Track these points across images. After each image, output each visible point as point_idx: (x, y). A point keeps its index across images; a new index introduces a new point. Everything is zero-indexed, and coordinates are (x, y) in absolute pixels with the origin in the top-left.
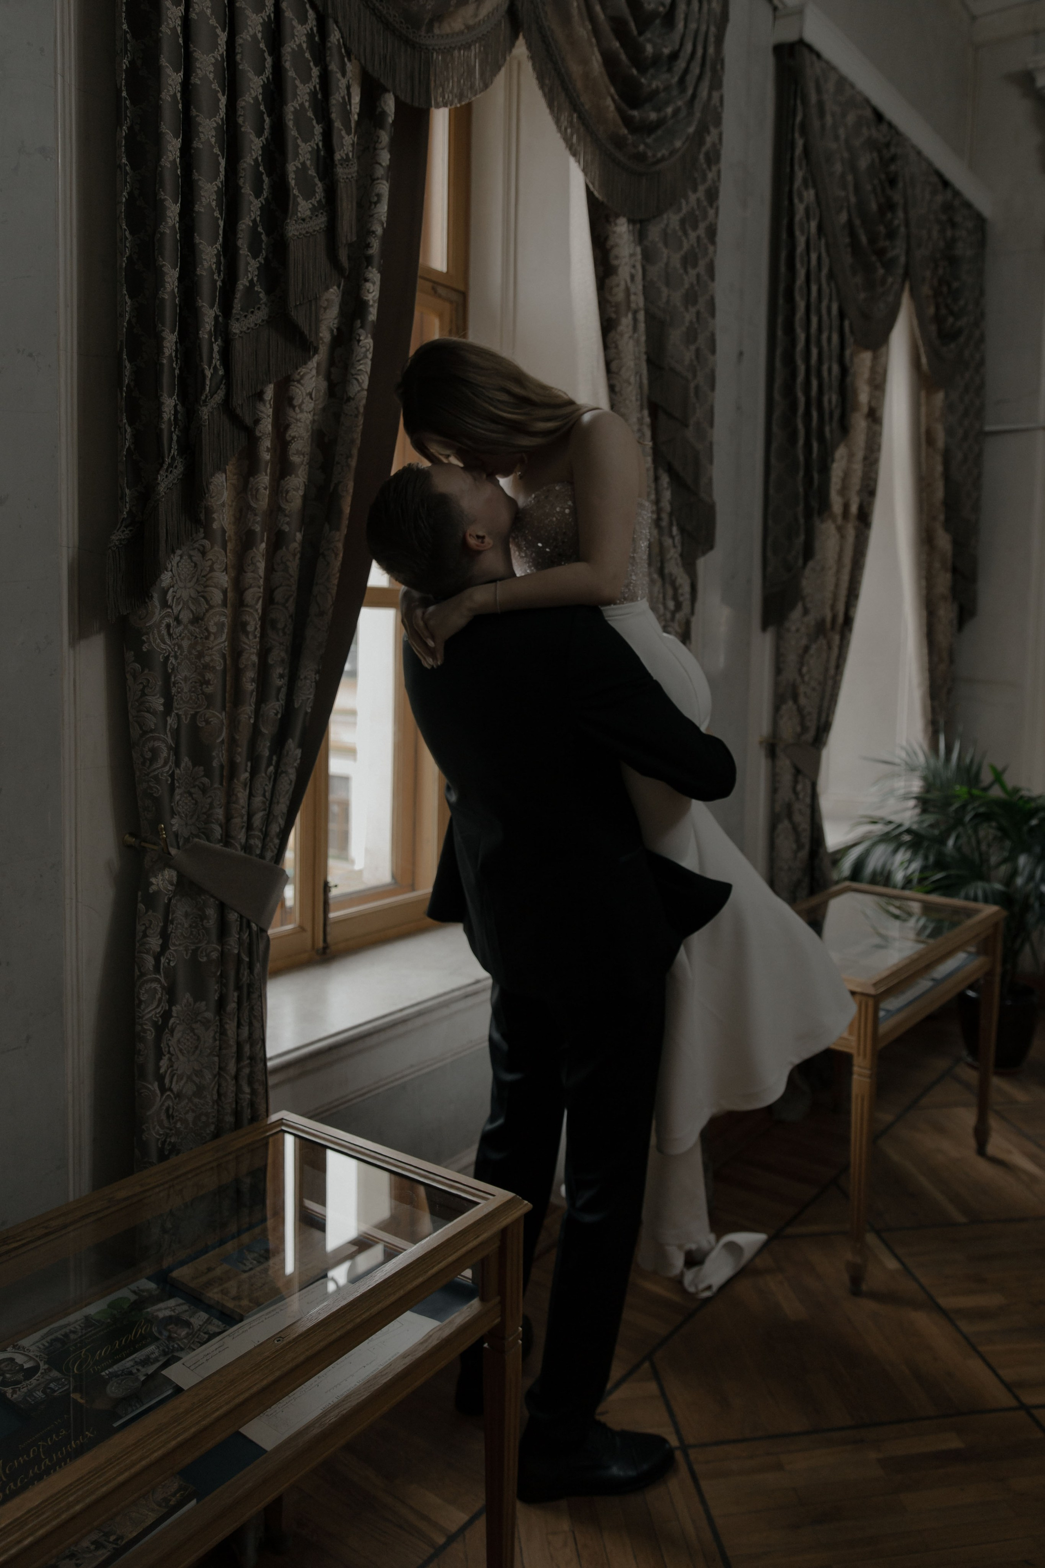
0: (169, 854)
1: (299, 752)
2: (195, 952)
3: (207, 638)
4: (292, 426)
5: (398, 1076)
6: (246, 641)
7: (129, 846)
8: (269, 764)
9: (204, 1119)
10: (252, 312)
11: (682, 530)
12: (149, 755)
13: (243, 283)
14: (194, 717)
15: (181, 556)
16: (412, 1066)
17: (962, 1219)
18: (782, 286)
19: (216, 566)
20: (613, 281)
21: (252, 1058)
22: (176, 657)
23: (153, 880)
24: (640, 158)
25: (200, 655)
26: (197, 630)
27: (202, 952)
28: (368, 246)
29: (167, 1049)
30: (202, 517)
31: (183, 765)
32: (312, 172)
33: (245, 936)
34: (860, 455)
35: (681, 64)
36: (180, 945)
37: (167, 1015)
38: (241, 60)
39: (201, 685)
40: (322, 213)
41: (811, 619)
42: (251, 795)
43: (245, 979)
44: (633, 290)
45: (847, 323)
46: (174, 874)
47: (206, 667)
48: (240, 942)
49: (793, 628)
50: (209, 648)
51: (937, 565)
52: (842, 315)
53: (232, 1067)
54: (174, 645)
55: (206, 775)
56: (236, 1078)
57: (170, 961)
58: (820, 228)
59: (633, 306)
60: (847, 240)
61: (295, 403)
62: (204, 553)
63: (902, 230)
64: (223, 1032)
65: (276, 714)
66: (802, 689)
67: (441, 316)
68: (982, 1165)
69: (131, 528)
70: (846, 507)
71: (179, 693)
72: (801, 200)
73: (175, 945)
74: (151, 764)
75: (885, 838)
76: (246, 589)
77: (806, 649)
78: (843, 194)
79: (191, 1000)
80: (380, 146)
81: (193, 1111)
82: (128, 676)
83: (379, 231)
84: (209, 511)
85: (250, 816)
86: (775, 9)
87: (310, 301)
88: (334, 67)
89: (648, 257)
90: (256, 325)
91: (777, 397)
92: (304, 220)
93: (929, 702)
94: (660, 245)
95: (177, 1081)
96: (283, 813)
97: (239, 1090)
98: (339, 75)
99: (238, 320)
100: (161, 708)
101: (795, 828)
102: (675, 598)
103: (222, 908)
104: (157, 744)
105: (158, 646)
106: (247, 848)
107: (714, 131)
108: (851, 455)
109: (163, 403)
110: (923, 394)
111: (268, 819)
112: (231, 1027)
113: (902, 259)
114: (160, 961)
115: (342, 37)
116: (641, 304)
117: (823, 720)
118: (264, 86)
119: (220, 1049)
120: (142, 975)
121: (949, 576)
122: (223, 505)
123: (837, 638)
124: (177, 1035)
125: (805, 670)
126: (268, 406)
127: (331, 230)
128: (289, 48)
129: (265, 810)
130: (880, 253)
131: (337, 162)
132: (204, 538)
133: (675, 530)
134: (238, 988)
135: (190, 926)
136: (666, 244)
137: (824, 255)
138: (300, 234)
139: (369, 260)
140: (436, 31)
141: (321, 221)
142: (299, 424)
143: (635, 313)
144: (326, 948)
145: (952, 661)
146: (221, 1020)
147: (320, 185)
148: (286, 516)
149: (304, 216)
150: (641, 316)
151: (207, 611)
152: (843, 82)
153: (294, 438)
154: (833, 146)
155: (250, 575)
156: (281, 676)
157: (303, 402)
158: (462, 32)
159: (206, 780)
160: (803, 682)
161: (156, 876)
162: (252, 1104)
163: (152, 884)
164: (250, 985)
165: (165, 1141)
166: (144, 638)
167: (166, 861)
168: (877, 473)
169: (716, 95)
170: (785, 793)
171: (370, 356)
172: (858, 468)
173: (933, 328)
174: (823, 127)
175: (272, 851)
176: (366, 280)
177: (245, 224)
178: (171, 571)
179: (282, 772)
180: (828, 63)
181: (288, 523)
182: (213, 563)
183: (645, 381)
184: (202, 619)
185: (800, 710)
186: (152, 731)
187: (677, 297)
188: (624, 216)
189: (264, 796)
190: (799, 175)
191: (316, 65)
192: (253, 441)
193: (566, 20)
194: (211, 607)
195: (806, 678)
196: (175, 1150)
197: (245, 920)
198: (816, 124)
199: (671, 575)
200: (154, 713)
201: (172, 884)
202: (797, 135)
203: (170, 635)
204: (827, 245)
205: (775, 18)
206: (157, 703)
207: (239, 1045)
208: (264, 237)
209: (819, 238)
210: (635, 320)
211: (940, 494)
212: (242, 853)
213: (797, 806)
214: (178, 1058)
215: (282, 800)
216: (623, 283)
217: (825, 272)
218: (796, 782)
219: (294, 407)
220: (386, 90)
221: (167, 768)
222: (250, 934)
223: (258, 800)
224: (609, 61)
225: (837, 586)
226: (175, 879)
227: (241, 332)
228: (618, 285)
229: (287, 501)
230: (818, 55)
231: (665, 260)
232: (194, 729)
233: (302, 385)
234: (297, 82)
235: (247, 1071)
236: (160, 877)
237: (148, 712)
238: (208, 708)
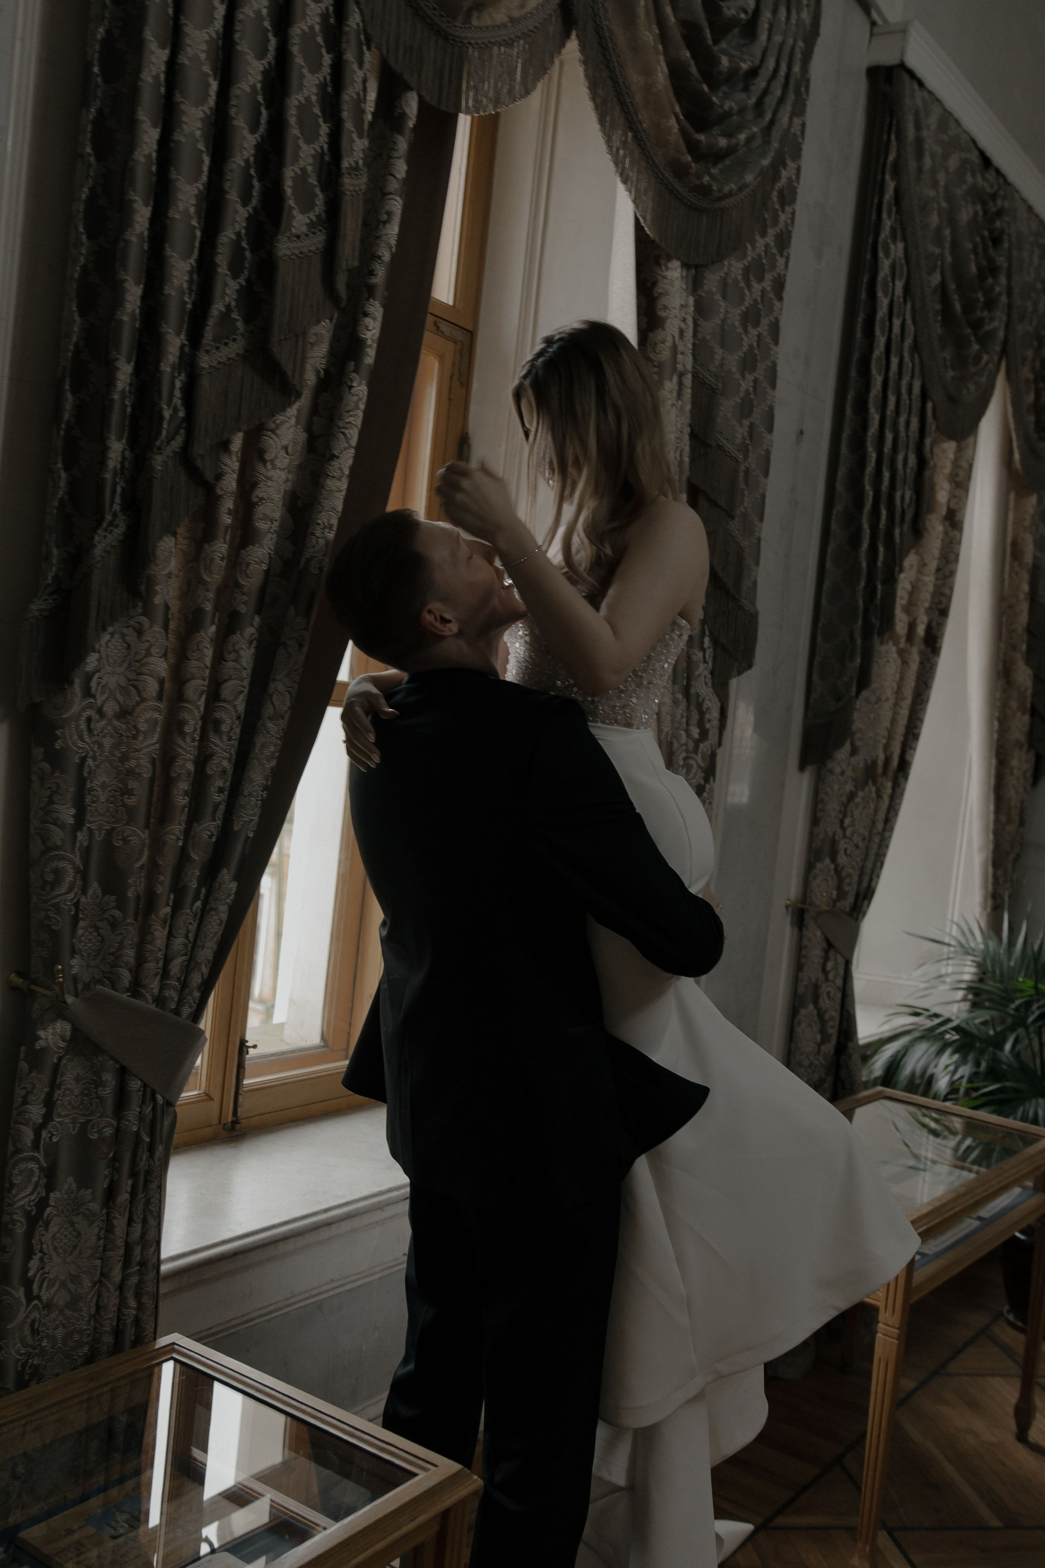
0: (65, 1002)
1: (234, 886)
2: (84, 1126)
3: (135, 737)
4: (261, 485)
5: (314, 1292)
6: (182, 744)
7: (14, 988)
8: (196, 898)
9: (76, 1337)
10: (226, 344)
11: (715, 642)
12: (50, 878)
13: (217, 308)
14: (110, 833)
15: (112, 634)
16: (332, 1281)
17: (996, 1523)
18: (856, 356)
19: (154, 650)
20: (659, 335)
21: (142, 1264)
22: (94, 758)
23: (41, 1033)
24: (704, 191)
25: (124, 758)
26: (123, 726)
27: (92, 1128)
28: (372, 273)
29: (39, 1247)
30: (143, 588)
31: (90, 892)
32: (313, 180)
33: (148, 1110)
34: (933, 565)
35: (760, 83)
36: (66, 1116)
37: (42, 1204)
38: (240, 39)
39: (122, 795)
40: (320, 231)
41: (859, 760)
42: (170, 935)
43: (143, 1164)
44: (680, 348)
45: (929, 405)
46: (68, 1027)
47: (130, 772)
48: (141, 1118)
49: (838, 770)
50: (138, 751)
51: (1014, 704)
52: (924, 396)
53: (116, 1274)
54: (94, 743)
55: (117, 907)
56: (121, 1287)
57: (52, 1135)
58: (907, 290)
59: (680, 367)
60: (938, 307)
61: (268, 457)
62: (140, 633)
63: (1004, 299)
64: (109, 1229)
65: (210, 837)
66: (842, 845)
67: (441, 358)
68: (1022, 1453)
69: (55, 597)
70: (912, 626)
71: (94, 802)
72: (887, 254)
73: (60, 1116)
74: (52, 889)
75: (928, 1035)
76: (188, 680)
77: (852, 796)
78: (937, 251)
79: (74, 1186)
80: (396, 155)
81: (64, 1326)
82: (34, 778)
83: (387, 256)
84: (151, 582)
85: (167, 961)
86: (873, 24)
87: (297, 336)
88: (349, 56)
89: (702, 310)
90: (229, 359)
91: (839, 487)
92: (298, 237)
93: (990, 870)
94: (718, 297)
95: (48, 1288)
96: (209, 961)
97: (123, 1303)
98: (355, 67)
99: (207, 351)
100: (71, 821)
101: (821, 1016)
102: (701, 724)
103: (123, 1073)
104: (62, 864)
105: (74, 743)
106: (160, 1001)
107: (791, 165)
108: (923, 564)
109: (109, 448)
110: (1012, 496)
111: (189, 968)
112: (120, 1223)
113: (1001, 334)
114: (40, 1135)
115: (363, 21)
116: (689, 367)
117: (865, 884)
118: (265, 73)
119: (104, 1250)
120: (18, 1151)
121: (1026, 718)
122: (169, 575)
123: (889, 785)
124: (53, 1229)
125: (847, 821)
126: (234, 458)
127: (330, 253)
128: (298, 29)
129: (186, 955)
130: (976, 325)
131: (344, 171)
132: (143, 614)
133: (707, 640)
134: (133, 1174)
135: (81, 1093)
136: (724, 298)
137: (909, 321)
138: (293, 254)
139: (371, 291)
140: (475, 22)
141: (319, 240)
142: (270, 483)
143: (681, 375)
144: (235, 1122)
145: (1022, 823)
146: (108, 1214)
147: (321, 196)
148: (243, 593)
149: (299, 232)
150: (688, 380)
151: (138, 704)
152: (947, 117)
153: (261, 499)
154: (932, 193)
155: (194, 663)
156: (221, 790)
157: (276, 457)
158: (505, 26)
159: (117, 913)
160: (845, 836)
161: (45, 1029)
162: (137, 1321)
163: (40, 1038)
164: (148, 1172)
165: (27, 1361)
166: (58, 732)
167: (60, 1011)
168: (951, 589)
169: (797, 121)
170: (812, 972)
171: (362, 406)
172: (929, 580)
173: (1032, 418)
174: (920, 170)
175: (191, 1007)
176: (366, 315)
177: (227, 236)
178: (99, 652)
179: (212, 909)
180: (930, 93)
181: (245, 603)
182: (151, 646)
183: (687, 460)
184: (130, 714)
185: (838, 871)
186: (57, 848)
187: (733, 361)
188: (678, 259)
189: (187, 937)
190: (887, 224)
191: (328, 52)
192: (212, 498)
193: (630, 21)
194: (143, 700)
195: (848, 832)
196: (38, 1375)
197: (149, 1090)
198: (912, 165)
199: (698, 695)
200: (62, 826)
201: (64, 1040)
202: (887, 177)
203: (90, 730)
204: (913, 309)
205: (872, 35)
206: (67, 813)
207: (128, 1247)
208: (248, 254)
209: (905, 302)
210: (680, 384)
211: (1023, 619)
212: (153, 1007)
213: (824, 988)
214: (51, 1258)
215: (208, 944)
216: (670, 339)
217: (908, 341)
218: (826, 959)
219: (264, 462)
220: (409, 88)
221: (70, 896)
222: (154, 1109)
223: (179, 942)
224: (676, 72)
225: (893, 722)
226: (68, 1034)
227: (210, 366)
228: (664, 341)
229: (247, 576)
230: (921, 84)
231: (722, 316)
232: (109, 847)
233: (277, 436)
234: (305, 71)
235: (134, 1280)
236: (50, 1030)
237: (55, 824)
238: (128, 824)
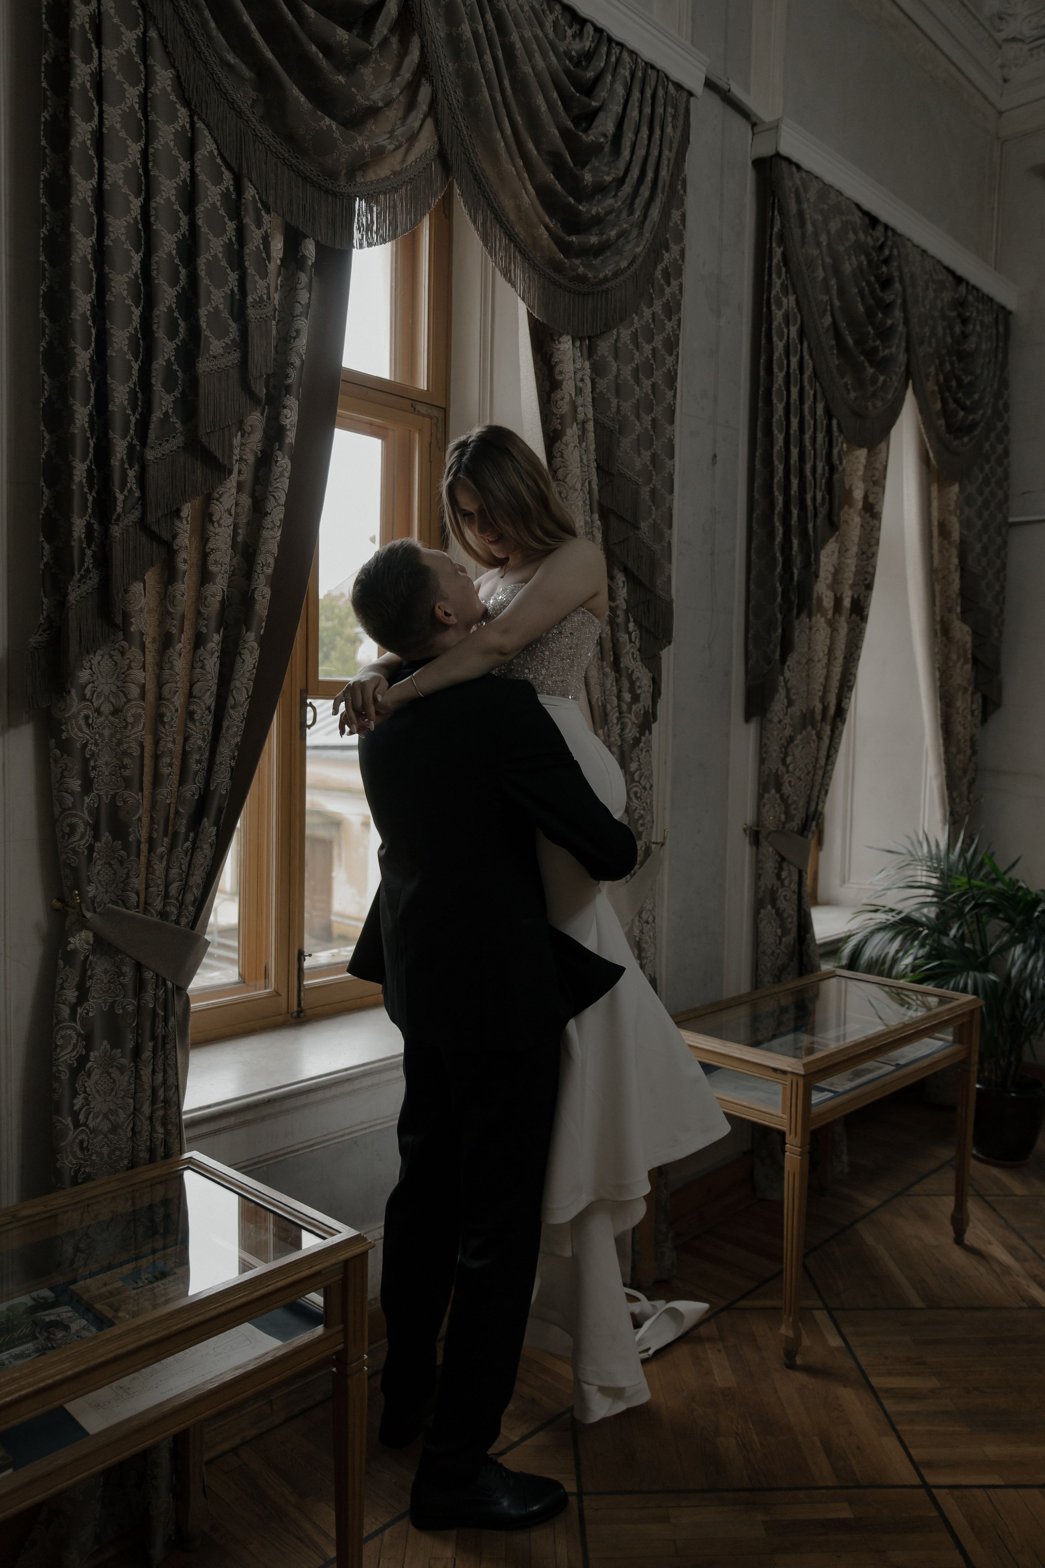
0: (84, 916)
1: (214, 830)
2: (112, 1005)
3: (125, 727)
4: (211, 540)
6: (163, 730)
7: (57, 910)
8: (186, 840)
9: (118, 1153)
10: (167, 441)
11: (639, 625)
12: (67, 830)
13: (157, 415)
14: (114, 796)
15: (103, 656)
17: (918, 1304)
18: (762, 389)
19: (133, 665)
20: (557, 394)
21: (166, 1101)
22: (96, 744)
23: (71, 940)
24: (583, 279)
25: (119, 743)
26: (117, 720)
27: (118, 1005)
28: (287, 376)
29: (82, 1089)
30: (119, 620)
31: (104, 839)
32: (226, 314)
33: (161, 992)
34: (854, 550)
35: (627, 189)
36: (99, 998)
37: (83, 1060)
38: (155, 221)
39: (120, 769)
40: (235, 350)
41: (795, 710)
42: (168, 868)
43: (160, 1031)
44: (580, 401)
45: (835, 422)
46: (90, 935)
47: (125, 753)
48: (156, 997)
49: (776, 719)
50: (127, 737)
51: (954, 657)
52: (829, 414)
53: (146, 1109)
54: (95, 733)
55: (122, 849)
56: (151, 1118)
57: (89, 1011)
58: (802, 333)
59: (581, 417)
60: (833, 342)
61: (215, 519)
62: (123, 653)
63: (901, 328)
64: (138, 1077)
65: (193, 795)
66: (786, 778)
68: (959, 1255)
69: (48, 632)
70: (838, 601)
71: (100, 775)
72: (779, 306)
73: (94, 998)
74: (69, 838)
75: (883, 928)
76: (164, 684)
77: (791, 740)
78: (826, 298)
79: (108, 1047)
80: (300, 286)
81: (108, 1146)
82: (52, 761)
83: (297, 362)
84: (126, 616)
85: (167, 886)
86: (754, 125)
87: (223, 429)
88: (248, 220)
89: (598, 370)
90: (171, 451)
91: (757, 496)
92: (215, 357)
93: (946, 793)
94: (610, 359)
95: (93, 1119)
96: (199, 885)
97: (153, 1130)
98: (253, 227)
99: (152, 448)
100: (79, 789)
101: (779, 913)
102: (632, 690)
103: (139, 967)
104: (74, 820)
105: (75, 734)
106: (164, 915)
107: (675, 249)
108: (843, 551)
109: (73, 524)
110: (934, 488)
111: (185, 888)
112: (146, 1074)
113: (902, 358)
114: (77, 1011)
115: (258, 193)
116: (590, 415)
117: (812, 808)
118: (178, 243)
119: (136, 1092)
120: (59, 1022)
121: (968, 667)
122: (141, 610)
123: (828, 728)
124: (95, 1077)
125: (789, 760)
126: (185, 522)
127: (244, 364)
128: (201, 208)
129: (181, 881)
130: (870, 354)
131: (248, 305)
132: (124, 640)
133: (631, 626)
134: (153, 1038)
135: (109, 982)
136: (616, 358)
137: (807, 357)
138: (211, 370)
139: (288, 389)
140: (360, 179)
141: (235, 356)
142: (217, 538)
143: (584, 422)
144: (300, 1012)
145: (974, 752)
146: (136, 1067)
147: (234, 325)
148: (204, 619)
149: (215, 354)
150: (590, 426)
151: (125, 703)
152: (826, 189)
153: (212, 550)
154: (816, 252)
155: (167, 672)
156: (199, 762)
157: (221, 518)
158: (388, 178)
159: (123, 853)
160: (788, 771)
161: (74, 936)
162: (166, 1143)
163: (70, 943)
164: (164, 1037)
165: (79, 1170)
166: (63, 727)
167: (83, 924)
168: (874, 568)
169: (676, 215)
170: (769, 880)
171: (287, 475)
172: (851, 563)
173: (942, 422)
174: (804, 235)
175: (187, 918)
176: (285, 407)
177: (159, 364)
178: (91, 668)
179: (198, 847)
180: (808, 172)
181: (206, 626)
182: (131, 661)
183: (595, 487)
184: (121, 711)
185: (784, 799)
186: (69, 809)
187: (627, 407)
188: (568, 334)
189: (181, 868)
190: (777, 283)
191: (231, 220)
192: (170, 553)
194: (129, 701)
195: (791, 768)
196: (88, 1178)
197: (160, 979)
198: (797, 232)
199: (627, 669)
200: (72, 793)
201: (88, 944)
202: (774, 245)
203: (89, 725)
204: (810, 348)
205: (753, 134)
206: (75, 784)
207: (154, 1090)
208: (180, 374)
209: (801, 342)
210: (584, 430)
211: (956, 586)
212: (157, 919)
213: (781, 892)
214: (94, 1098)
215: (196, 873)
216: (567, 396)
217: (808, 373)
218: (781, 869)
219: (212, 522)
220: (306, 237)
221: (83, 842)
222: (166, 991)
223: (174, 872)
224: (544, 193)
225: (827, 678)
226: (91, 940)
227: (156, 458)
228: (562, 399)
229: (206, 606)
230: (798, 167)
231: (614, 373)
232: (114, 808)
233: (221, 503)
234: (211, 237)
235: (161, 1113)
236: (77, 937)
237: (67, 792)
238: (125, 789)
